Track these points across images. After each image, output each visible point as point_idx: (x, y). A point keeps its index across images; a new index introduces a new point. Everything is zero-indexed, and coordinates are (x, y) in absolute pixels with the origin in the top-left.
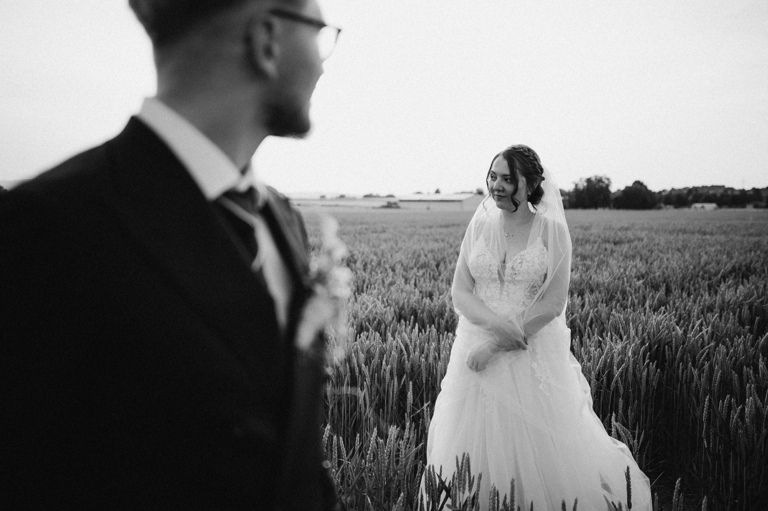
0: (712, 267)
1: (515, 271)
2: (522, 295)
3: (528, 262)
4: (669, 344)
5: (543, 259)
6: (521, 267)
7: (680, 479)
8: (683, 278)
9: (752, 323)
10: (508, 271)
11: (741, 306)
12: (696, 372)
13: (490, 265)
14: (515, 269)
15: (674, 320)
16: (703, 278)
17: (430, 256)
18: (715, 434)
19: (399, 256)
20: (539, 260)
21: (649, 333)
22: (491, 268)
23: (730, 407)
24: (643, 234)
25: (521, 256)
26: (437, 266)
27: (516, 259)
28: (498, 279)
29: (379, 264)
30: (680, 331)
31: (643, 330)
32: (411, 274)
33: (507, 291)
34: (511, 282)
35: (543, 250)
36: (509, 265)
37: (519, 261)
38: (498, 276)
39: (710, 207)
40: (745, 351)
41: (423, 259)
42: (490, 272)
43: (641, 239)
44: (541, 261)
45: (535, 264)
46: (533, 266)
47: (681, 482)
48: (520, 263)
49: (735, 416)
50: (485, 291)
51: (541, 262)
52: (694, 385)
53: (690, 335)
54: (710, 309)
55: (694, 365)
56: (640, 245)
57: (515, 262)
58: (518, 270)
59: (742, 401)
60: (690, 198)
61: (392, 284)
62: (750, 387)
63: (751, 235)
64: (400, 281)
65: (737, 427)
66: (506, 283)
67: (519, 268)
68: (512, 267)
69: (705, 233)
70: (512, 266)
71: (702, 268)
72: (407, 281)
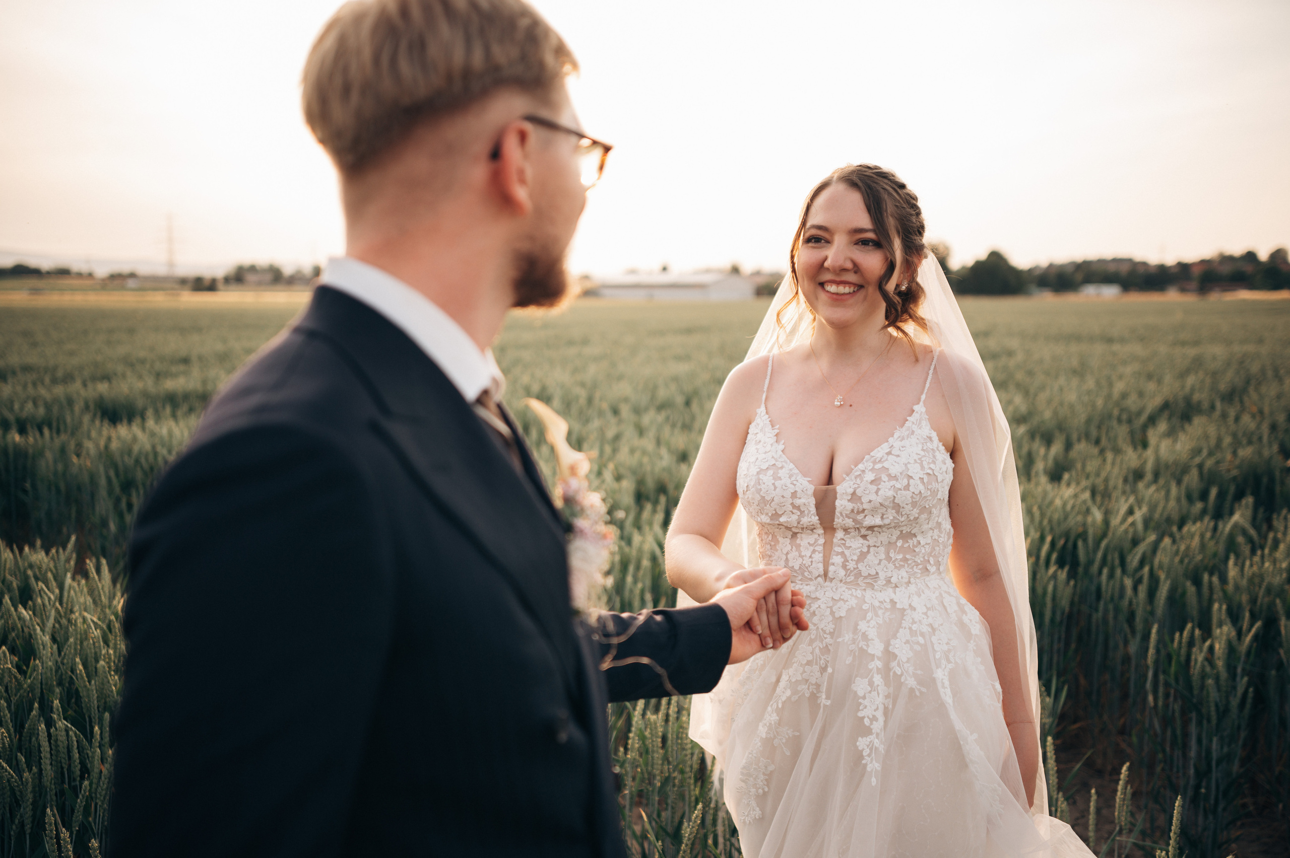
0: (1132, 402)
1: (862, 503)
2: (880, 560)
3: (895, 478)
4: (1083, 535)
5: (932, 466)
6: (877, 493)
7: (1128, 764)
8: (1089, 421)
9: (1204, 496)
10: (842, 504)
11: (1185, 470)
12: (1128, 582)
13: (794, 495)
14: (860, 498)
15: (1087, 495)
16: (1119, 420)
17: (673, 387)
18: (1167, 685)
19: (623, 389)
20: (923, 468)
21: (1050, 521)
22: (798, 502)
23: (1191, 643)
24: (1014, 343)
25: (874, 463)
26: (688, 403)
27: (863, 471)
28: (819, 526)
29: (590, 400)
30: (1098, 515)
31: (1043, 515)
32: (646, 419)
33: (842, 554)
34: (853, 530)
35: (930, 438)
36: (843, 488)
37: (870, 476)
38: (817, 518)
39: (1110, 292)
40: (1203, 546)
41: (662, 394)
42: (795, 511)
43: (1010, 354)
44: (930, 472)
45: (911, 481)
46: (907, 487)
47: (1129, 769)
48: (872, 482)
49: (1199, 656)
50: (787, 553)
51: (928, 474)
52: (1126, 602)
53: (1115, 521)
54: (1138, 475)
55: (1124, 571)
56: (1012, 363)
57: (858, 481)
58: (870, 501)
59: (1207, 633)
60: (1079, 277)
61: (617, 437)
62: (1218, 609)
63: (1183, 344)
64: (629, 432)
65: (1203, 676)
66: (840, 534)
67: (873, 497)
68: (854, 494)
69: (1110, 340)
70: (851, 491)
71: (1117, 404)
72: (641, 431)
